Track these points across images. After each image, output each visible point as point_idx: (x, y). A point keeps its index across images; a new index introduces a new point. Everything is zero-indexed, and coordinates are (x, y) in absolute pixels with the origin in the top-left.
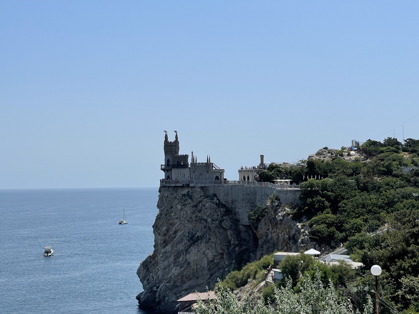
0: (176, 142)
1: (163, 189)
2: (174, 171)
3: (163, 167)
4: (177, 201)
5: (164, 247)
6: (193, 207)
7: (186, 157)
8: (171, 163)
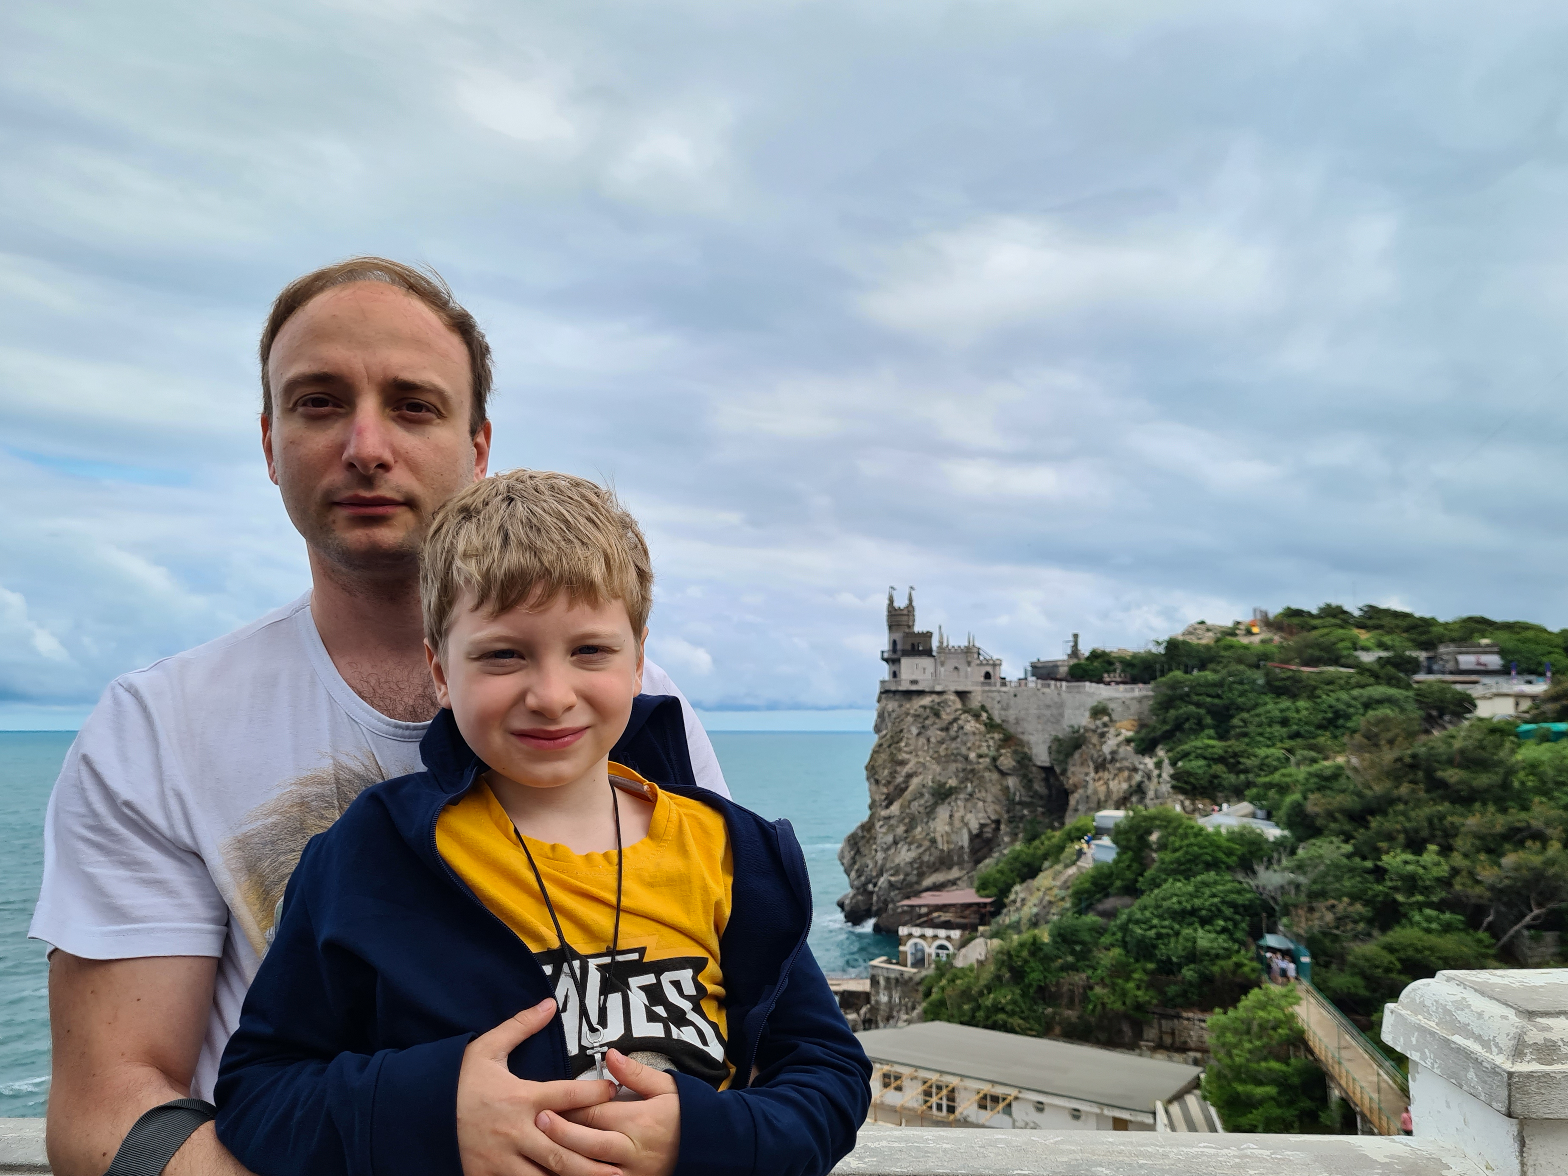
0: (910, 607)
1: (884, 696)
2: (905, 662)
3: (886, 655)
4: (910, 719)
5: (887, 807)
6: (942, 730)
7: (928, 635)
8: (899, 647)
